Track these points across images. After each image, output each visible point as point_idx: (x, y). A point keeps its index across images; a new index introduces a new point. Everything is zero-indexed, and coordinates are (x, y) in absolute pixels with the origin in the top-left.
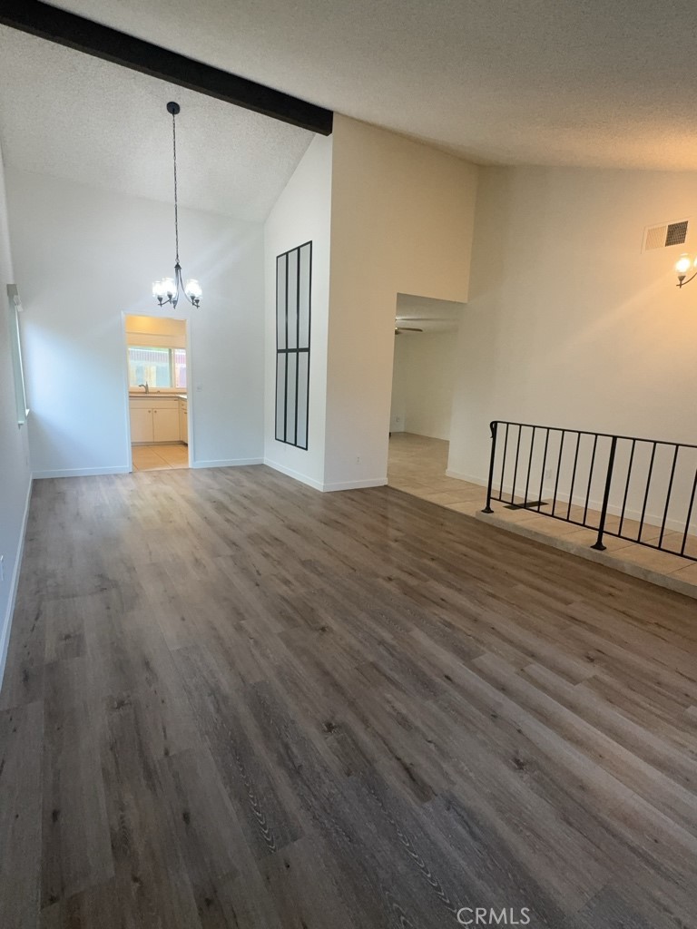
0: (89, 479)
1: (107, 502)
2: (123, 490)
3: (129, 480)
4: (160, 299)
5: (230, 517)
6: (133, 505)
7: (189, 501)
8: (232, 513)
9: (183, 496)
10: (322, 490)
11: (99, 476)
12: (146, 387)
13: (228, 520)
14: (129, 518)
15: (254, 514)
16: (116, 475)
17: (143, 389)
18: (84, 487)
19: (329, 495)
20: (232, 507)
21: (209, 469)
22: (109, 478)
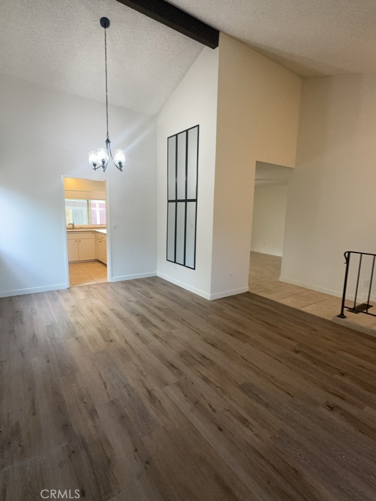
0: (39, 295)
1: (57, 321)
2: (65, 305)
3: (69, 295)
4: (95, 165)
5: (156, 332)
6: (77, 323)
7: (118, 315)
8: (155, 326)
9: (112, 310)
10: (209, 300)
11: (45, 292)
12: (73, 225)
13: (156, 336)
14: (77, 338)
15: (173, 328)
16: (58, 291)
17: (71, 226)
18: (36, 305)
19: (216, 303)
20: (154, 321)
21: (122, 282)
22: (54, 294)
